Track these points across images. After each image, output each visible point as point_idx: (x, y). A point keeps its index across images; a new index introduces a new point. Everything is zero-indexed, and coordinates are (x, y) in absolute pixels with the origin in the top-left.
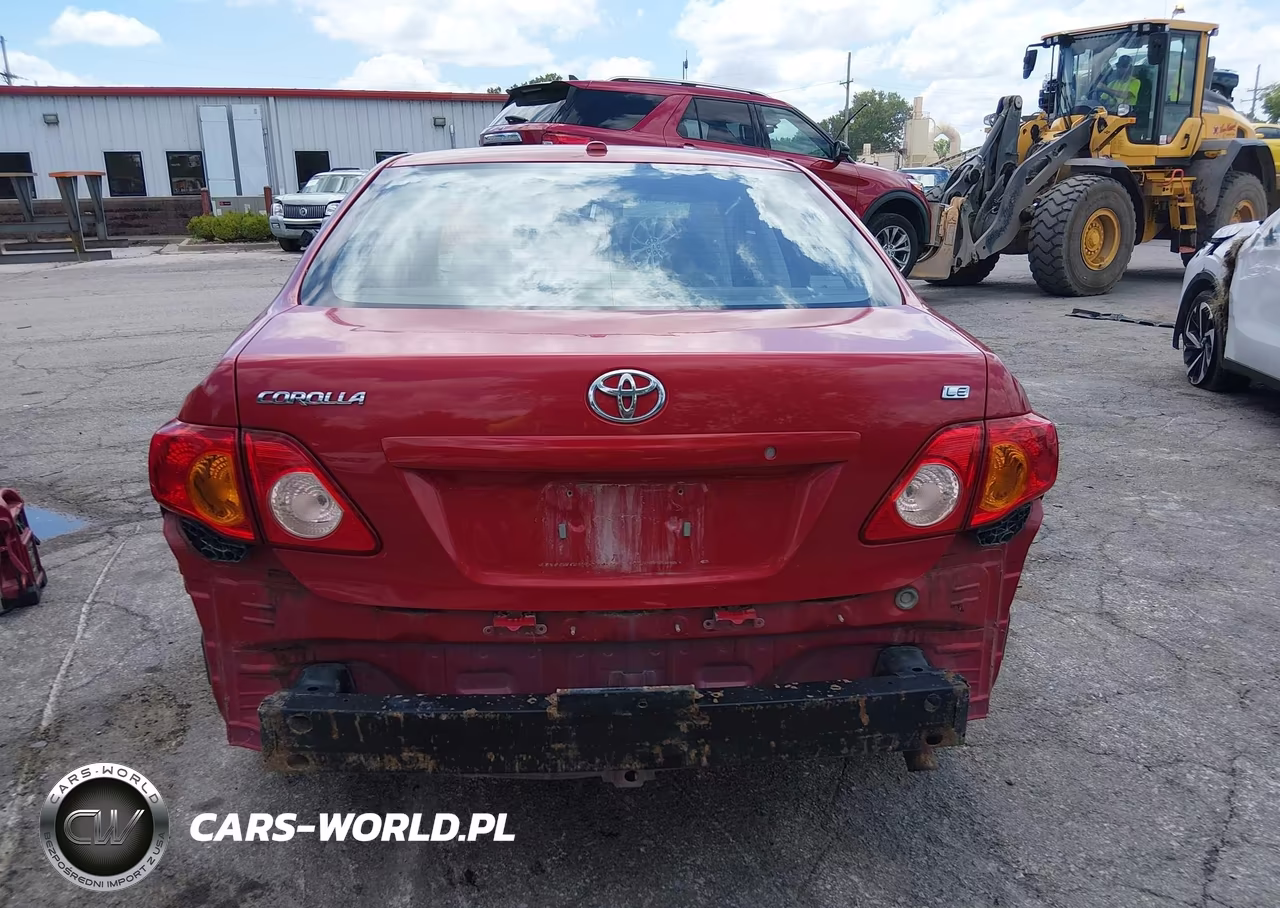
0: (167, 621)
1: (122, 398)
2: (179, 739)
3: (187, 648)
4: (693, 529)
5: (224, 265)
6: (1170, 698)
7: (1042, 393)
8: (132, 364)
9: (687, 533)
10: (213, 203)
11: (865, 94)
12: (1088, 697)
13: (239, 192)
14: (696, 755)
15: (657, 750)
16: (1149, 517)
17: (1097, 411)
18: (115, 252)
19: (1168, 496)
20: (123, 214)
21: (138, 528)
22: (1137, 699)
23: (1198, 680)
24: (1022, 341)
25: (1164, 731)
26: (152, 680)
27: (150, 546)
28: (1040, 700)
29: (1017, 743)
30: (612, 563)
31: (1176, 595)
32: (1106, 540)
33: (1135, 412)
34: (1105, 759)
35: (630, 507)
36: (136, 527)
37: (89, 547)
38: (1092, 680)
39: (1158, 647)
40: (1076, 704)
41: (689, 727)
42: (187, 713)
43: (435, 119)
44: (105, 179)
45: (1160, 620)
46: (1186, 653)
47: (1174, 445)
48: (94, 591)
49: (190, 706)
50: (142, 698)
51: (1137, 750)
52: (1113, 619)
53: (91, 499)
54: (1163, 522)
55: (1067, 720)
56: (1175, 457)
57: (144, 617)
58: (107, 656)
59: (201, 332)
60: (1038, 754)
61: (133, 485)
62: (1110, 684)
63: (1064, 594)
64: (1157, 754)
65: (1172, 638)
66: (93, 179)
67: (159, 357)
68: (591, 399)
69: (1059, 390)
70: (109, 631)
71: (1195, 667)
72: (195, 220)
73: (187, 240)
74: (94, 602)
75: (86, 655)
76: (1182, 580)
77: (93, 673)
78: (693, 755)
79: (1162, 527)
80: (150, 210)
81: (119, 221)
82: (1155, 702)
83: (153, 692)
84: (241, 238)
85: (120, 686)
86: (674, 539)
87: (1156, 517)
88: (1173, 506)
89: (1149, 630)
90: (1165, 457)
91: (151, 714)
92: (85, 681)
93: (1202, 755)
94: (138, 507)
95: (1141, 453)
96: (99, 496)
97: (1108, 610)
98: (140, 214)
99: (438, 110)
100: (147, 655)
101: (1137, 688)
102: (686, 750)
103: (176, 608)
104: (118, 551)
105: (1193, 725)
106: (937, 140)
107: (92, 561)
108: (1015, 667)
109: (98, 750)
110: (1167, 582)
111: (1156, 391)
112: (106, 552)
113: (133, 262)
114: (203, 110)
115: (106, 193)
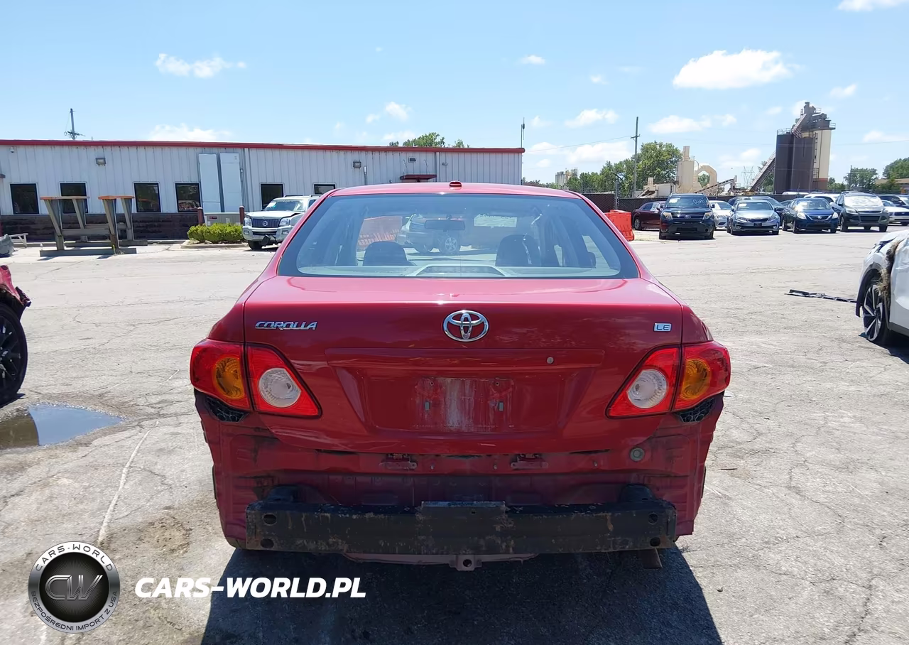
0: (177, 478)
1: (145, 343)
2: (185, 549)
3: (190, 495)
4: (505, 407)
5: (212, 258)
6: (832, 540)
7: (763, 345)
8: (152, 321)
9: (501, 409)
10: (205, 217)
11: (650, 144)
12: (776, 538)
13: (223, 210)
14: (506, 546)
15: (482, 542)
16: (829, 427)
17: (801, 359)
18: (138, 248)
19: (844, 413)
20: (144, 224)
21: (158, 423)
22: (809, 540)
23: (852, 530)
24: (752, 311)
25: (825, 561)
26: (168, 514)
27: (165, 434)
28: (744, 540)
29: (726, 567)
30: (456, 425)
31: (841, 476)
32: (797, 441)
33: (826, 359)
34: (784, 577)
35: (467, 392)
36: (156, 422)
37: (126, 434)
38: (780, 528)
39: (826, 509)
40: (766, 543)
41: (502, 527)
42: (190, 534)
43: (354, 163)
44: (134, 201)
45: (829, 492)
46: (844, 513)
47: (852, 381)
48: (130, 460)
49: (191, 530)
50: (161, 525)
51: (806, 572)
52: (798, 491)
53: (127, 405)
54: (838, 430)
55: (761, 553)
56: (853, 388)
57: (162, 476)
58: (139, 499)
59: (197, 301)
60: (740, 573)
61: (154, 397)
62: (791, 530)
63: (765, 474)
64: (820, 575)
65: (837, 503)
66: (128, 201)
67: (169, 317)
68: (445, 328)
69: (775, 343)
70: (140, 484)
71: (850, 522)
72: (193, 228)
73: (187, 241)
74: (130, 467)
75: (125, 498)
76: (848, 467)
77: (131, 510)
78: (504, 547)
79: (837, 433)
80: (163, 221)
81: (142, 229)
82: (821, 543)
83: (168, 522)
84: (223, 241)
85: (148, 517)
86: (493, 412)
87: (833, 426)
88: (846, 419)
89: (822, 498)
90: (845, 388)
91: (167, 535)
92: (126, 514)
93: (849, 576)
94: (157, 410)
95: (829, 385)
96: (132, 403)
97: (795, 484)
98: (156, 224)
99: (356, 156)
100: (165, 499)
101: (810, 534)
102: (500, 542)
103: (182, 471)
104: (145, 436)
105: (845, 557)
106: (701, 174)
107: (129, 442)
108: (728, 519)
109: (134, 555)
110: (837, 468)
111: (844, 345)
112: (138, 437)
113: (152, 255)
114: (200, 156)
115: (134, 210)
